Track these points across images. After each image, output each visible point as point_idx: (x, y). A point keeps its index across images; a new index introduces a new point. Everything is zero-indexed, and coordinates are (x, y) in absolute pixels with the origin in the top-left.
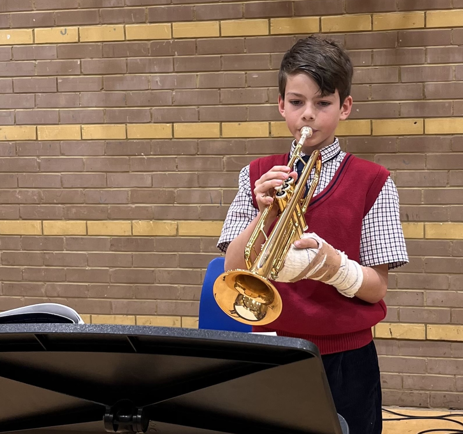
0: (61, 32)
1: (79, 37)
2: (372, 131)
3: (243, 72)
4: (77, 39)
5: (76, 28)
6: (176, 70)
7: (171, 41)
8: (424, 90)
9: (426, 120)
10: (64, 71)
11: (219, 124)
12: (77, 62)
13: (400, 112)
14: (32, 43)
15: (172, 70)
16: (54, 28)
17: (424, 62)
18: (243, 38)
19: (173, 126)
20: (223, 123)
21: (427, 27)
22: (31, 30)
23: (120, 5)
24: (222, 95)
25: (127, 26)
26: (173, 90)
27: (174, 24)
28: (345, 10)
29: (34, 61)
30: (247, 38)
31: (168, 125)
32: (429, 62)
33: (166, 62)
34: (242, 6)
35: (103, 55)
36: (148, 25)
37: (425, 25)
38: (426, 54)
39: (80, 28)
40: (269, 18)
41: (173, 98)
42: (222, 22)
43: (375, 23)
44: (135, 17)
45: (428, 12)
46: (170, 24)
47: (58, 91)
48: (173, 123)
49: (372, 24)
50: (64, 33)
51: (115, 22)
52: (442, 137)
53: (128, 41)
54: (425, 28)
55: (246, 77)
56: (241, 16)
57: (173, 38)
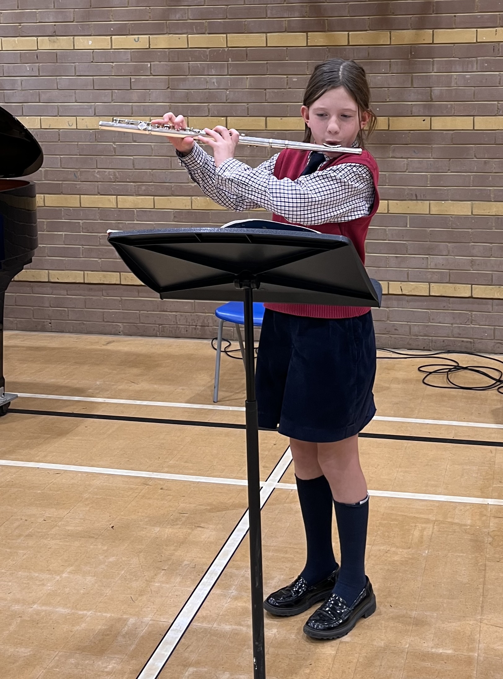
0: (135, 39)
1: (149, 45)
2: (389, 126)
3: (285, 76)
4: (148, 46)
5: (147, 36)
6: (230, 73)
7: (226, 49)
8: (431, 94)
9: (432, 118)
10: (137, 72)
11: (264, 118)
12: (148, 65)
13: (411, 111)
14: (110, 48)
15: (226, 74)
16: (129, 37)
17: (431, 71)
18: (285, 48)
19: (226, 119)
20: (268, 118)
21: (435, 42)
22: (109, 37)
23: (184, 19)
24: (267, 94)
25: (189, 36)
26: (227, 89)
27: (228, 35)
28: (369, 27)
29: (111, 64)
30: (288, 48)
31: (223, 118)
32: (435, 71)
33: (222, 66)
34: (285, 22)
35: (169, 60)
36: (207, 35)
37: (433, 41)
38: (433, 65)
39: (151, 36)
40: (307, 32)
41: (227, 96)
42: (268, 34)
43: (393, 38)
44: (196, 29)
45: (435, 30)
46: (225, 35)
47: (131, 89)
48: (227, 117)
49: (390, 39)
50: (137, 40)
51: (180, 32)
52: (445, 132)
53: (191, 48)
54: (433, 43)
55: (287, 80)
56: (284, 30)
57: (227, 47)
